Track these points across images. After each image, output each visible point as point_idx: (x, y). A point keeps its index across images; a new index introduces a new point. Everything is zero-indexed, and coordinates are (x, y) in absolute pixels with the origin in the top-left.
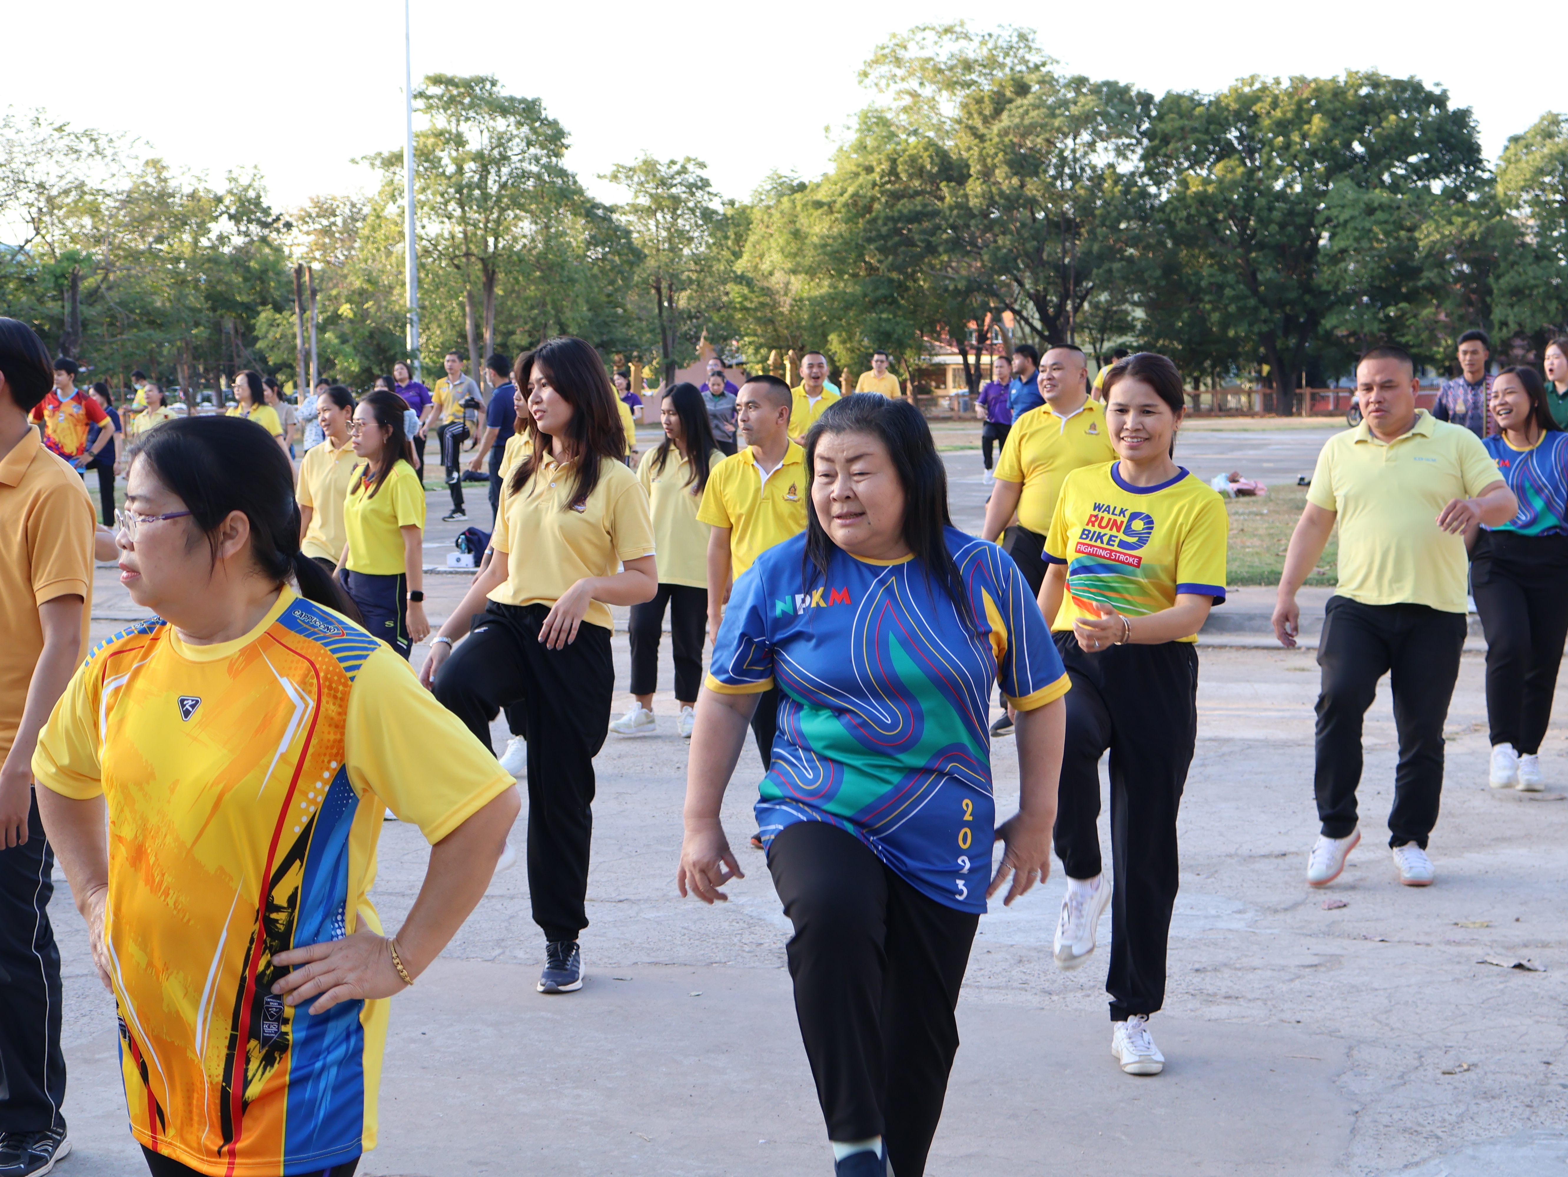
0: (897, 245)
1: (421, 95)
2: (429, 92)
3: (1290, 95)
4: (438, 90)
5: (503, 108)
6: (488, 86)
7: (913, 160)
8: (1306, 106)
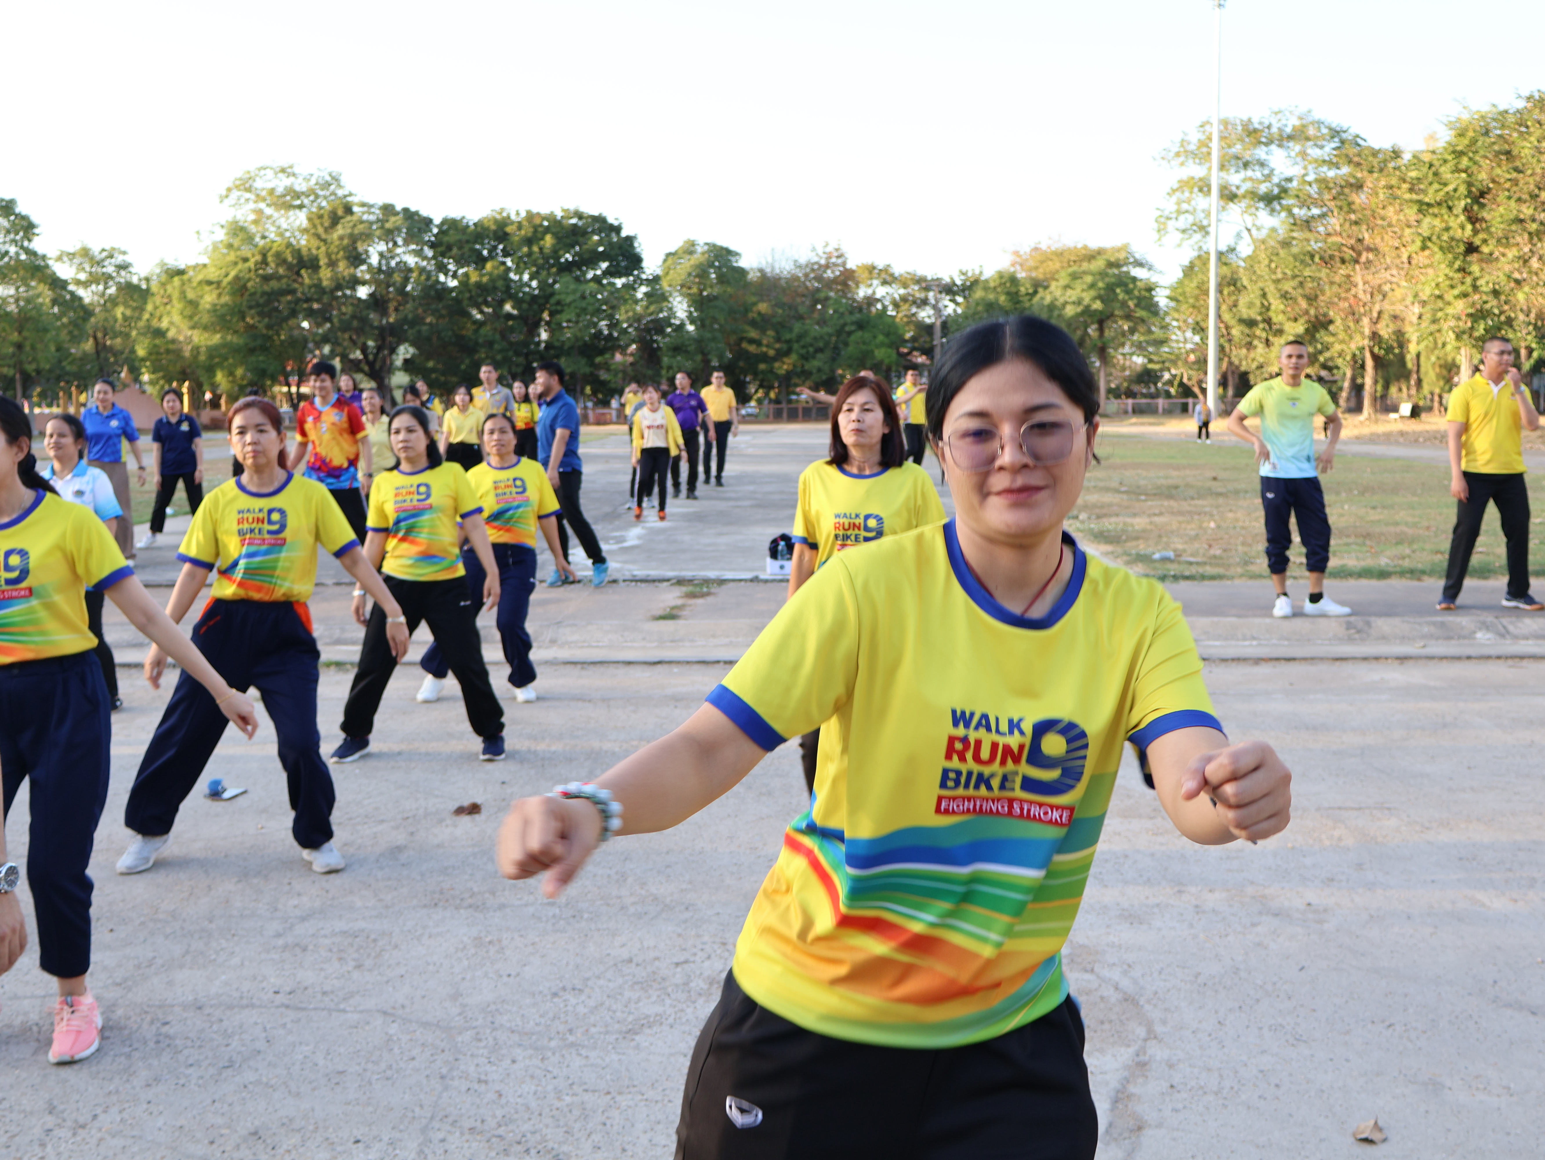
3: (527, 222)
8: (540, 229)
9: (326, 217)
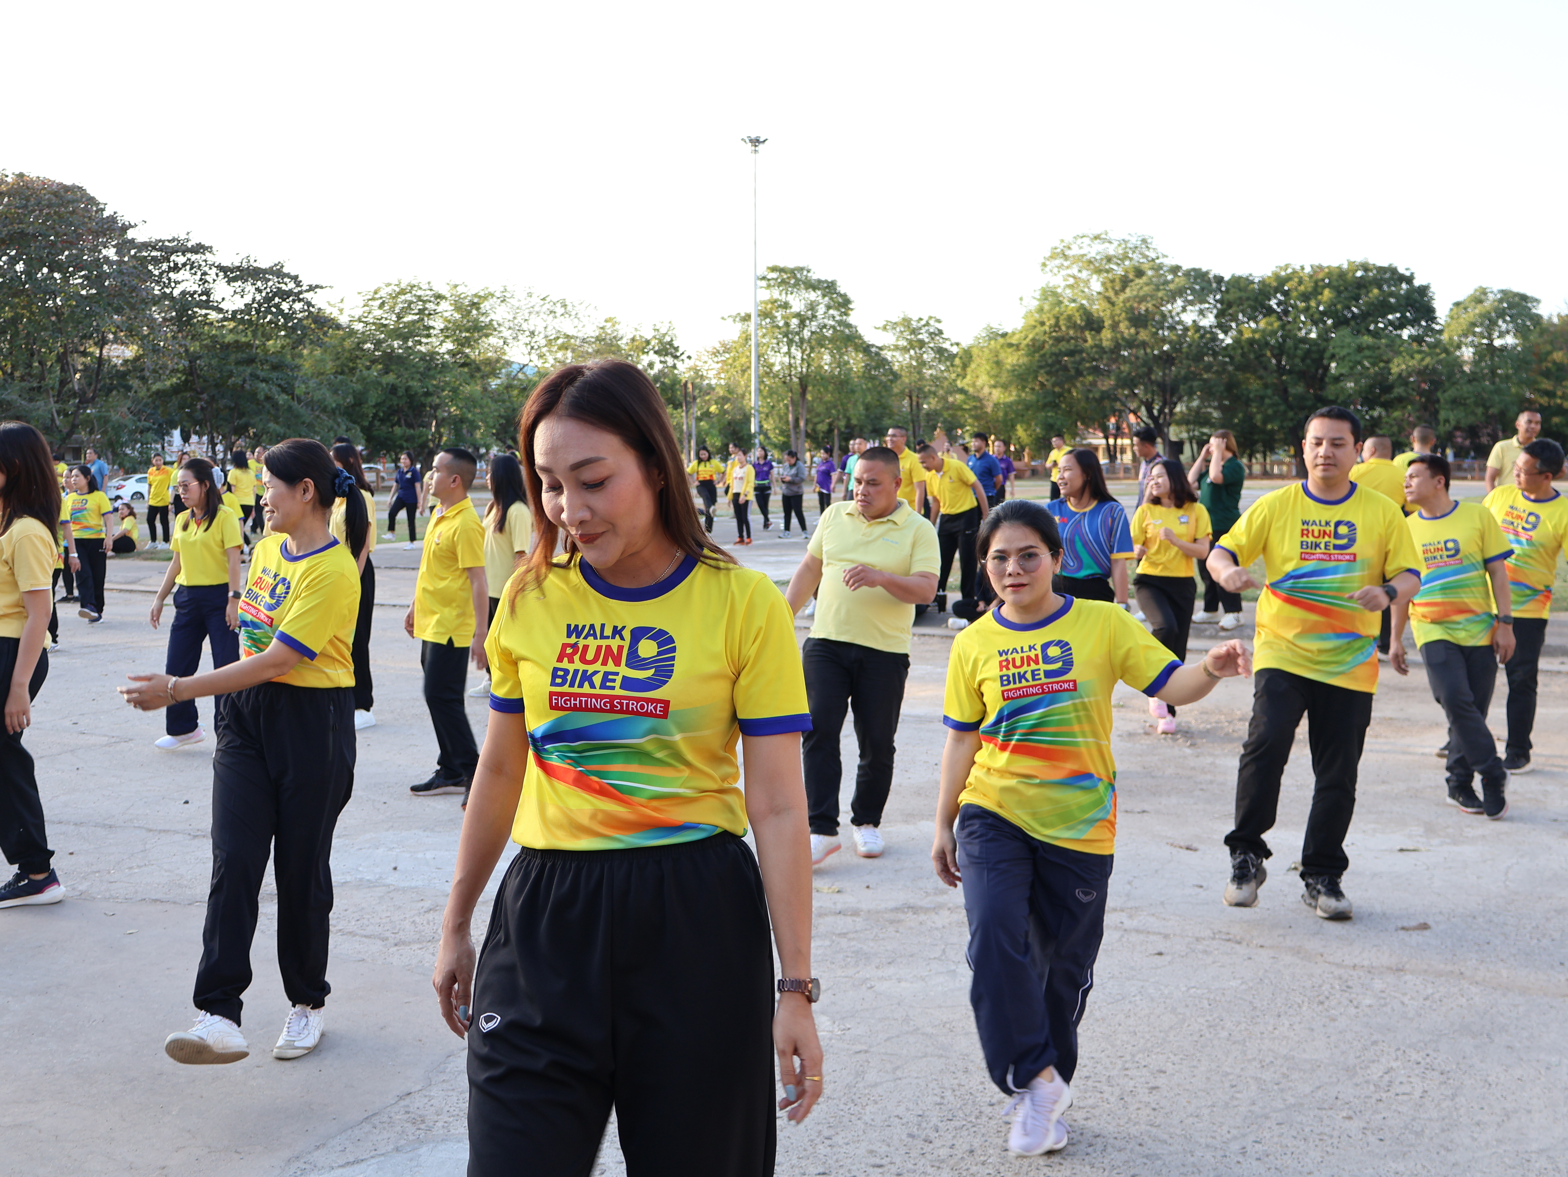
0: (1057, 371)
1: (764, 278)
2: (769, 277)
3: (1311, 277)
4: (774, 275)
5: (813, 286)
6: (805, 273)
7: (1070, 318)
8: (1321, 284)
9: (1117, 281)
